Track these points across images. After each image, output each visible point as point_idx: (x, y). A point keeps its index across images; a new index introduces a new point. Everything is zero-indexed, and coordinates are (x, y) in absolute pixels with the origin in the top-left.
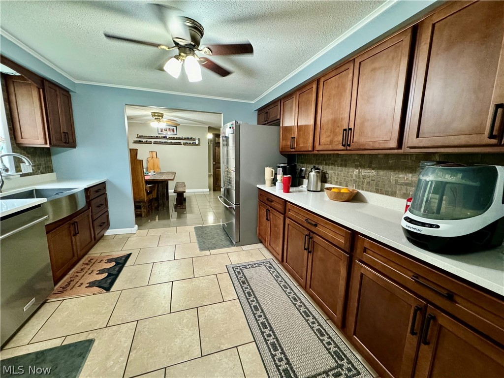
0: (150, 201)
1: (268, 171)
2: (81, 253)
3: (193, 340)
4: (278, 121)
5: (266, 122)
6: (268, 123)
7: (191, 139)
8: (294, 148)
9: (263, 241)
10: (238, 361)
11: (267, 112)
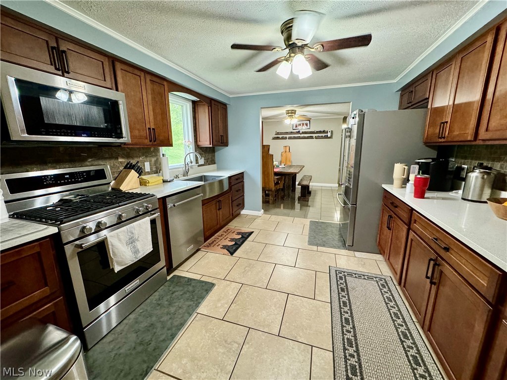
0: (277, 191)
1: (399, 168)
2: (223, 223)
3: (276, 318)
4: (426, 101)
5: (410, 105)
6: (412, 106)
7: (324, 132)
8: (444, 138)
9: (382, 252)
10: (308, 359)
11: (412, 91)
